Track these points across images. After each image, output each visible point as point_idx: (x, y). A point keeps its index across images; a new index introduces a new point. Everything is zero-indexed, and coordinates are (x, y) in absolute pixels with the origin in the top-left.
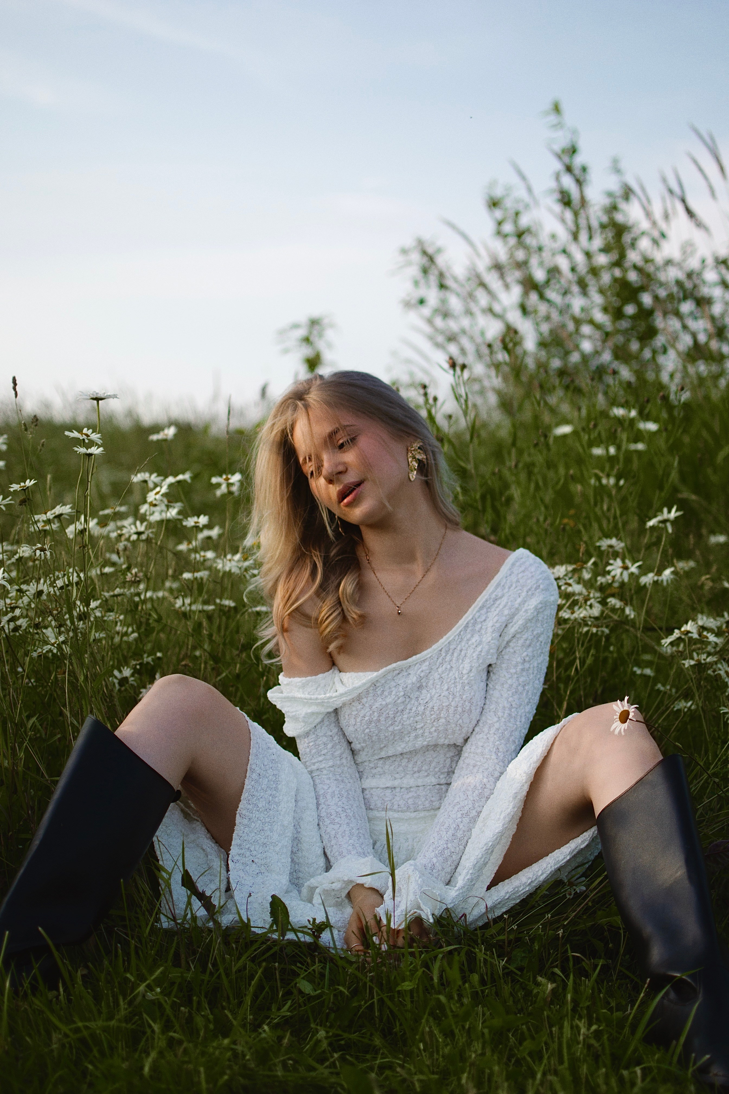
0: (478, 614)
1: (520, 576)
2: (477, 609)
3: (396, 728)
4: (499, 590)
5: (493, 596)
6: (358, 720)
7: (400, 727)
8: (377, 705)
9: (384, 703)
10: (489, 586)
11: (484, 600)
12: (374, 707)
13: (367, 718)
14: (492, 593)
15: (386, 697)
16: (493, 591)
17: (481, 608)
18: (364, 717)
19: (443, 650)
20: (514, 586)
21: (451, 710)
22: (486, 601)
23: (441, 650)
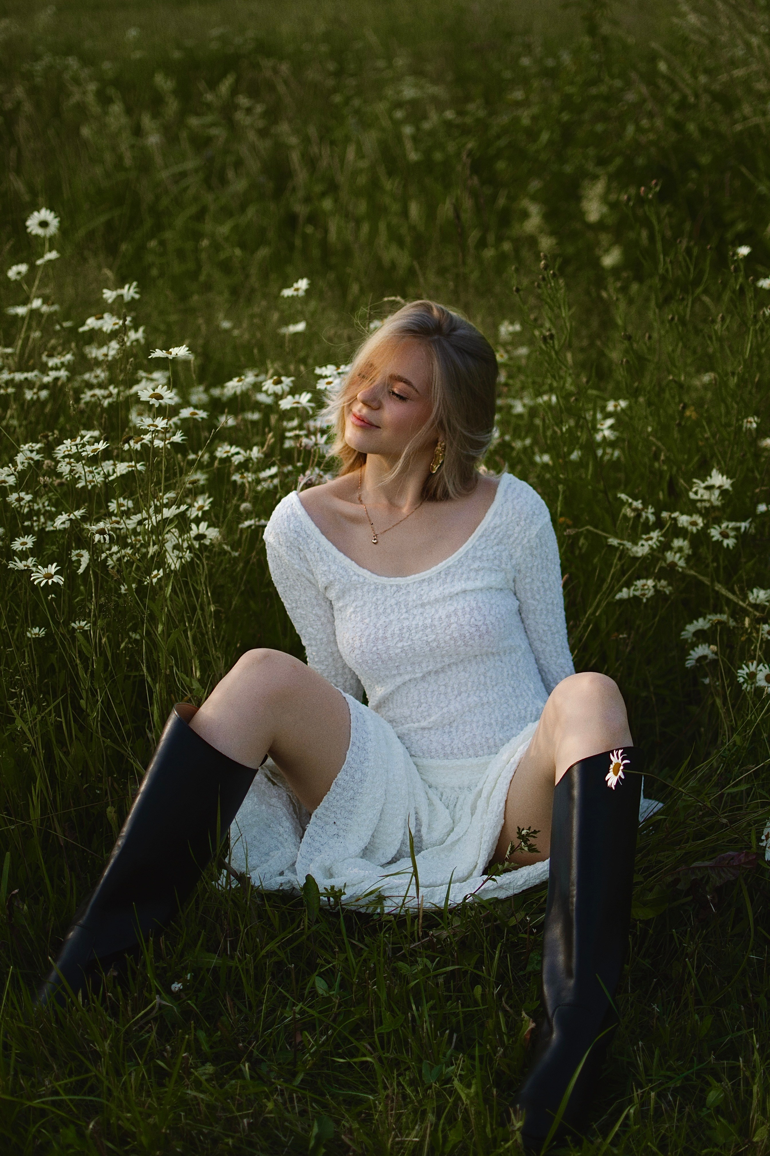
0: (478, 543)
1: (515, 502)
2: (477, 538)
3: (405, 644)
4: (497, 518)
5: (492, 525)
6: (363, 640)
7: (410, 643)
8: (381, 622)
9: (387, 620)
10: (487, 515)
11: (483, 529)
12: (378, 625)
13: (372, 636)
14: (490, 522)
15: (389, 614)
16: (492, 520)
17: (482, 536)
18: (369, 635)
19: (443, 573)
20: (511, 513)
21: (460, 613)
22: (486, 530)
23: (440, 573)
